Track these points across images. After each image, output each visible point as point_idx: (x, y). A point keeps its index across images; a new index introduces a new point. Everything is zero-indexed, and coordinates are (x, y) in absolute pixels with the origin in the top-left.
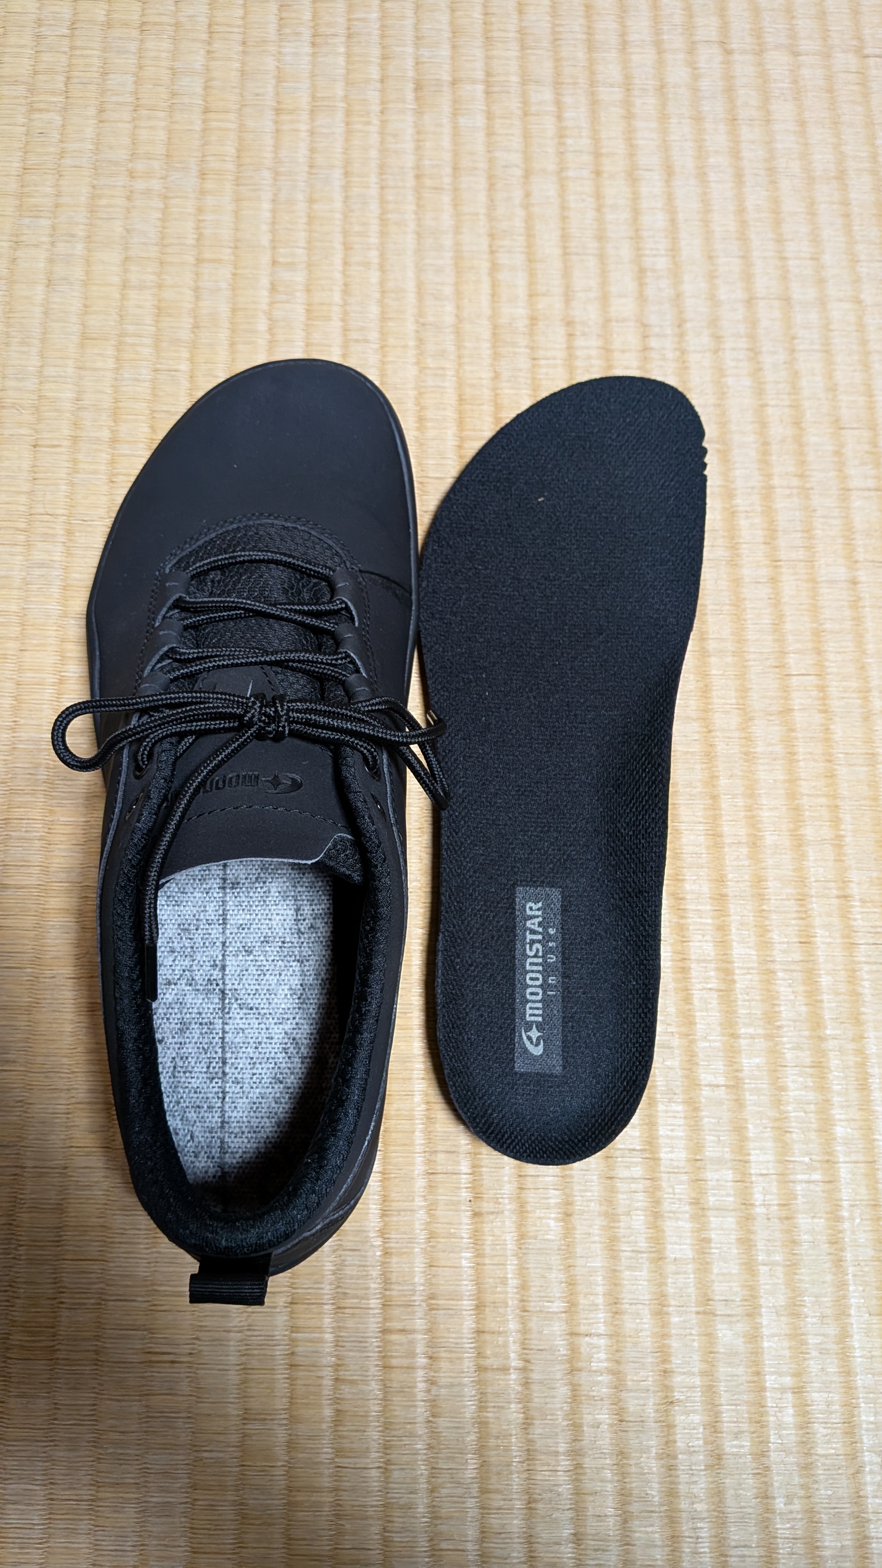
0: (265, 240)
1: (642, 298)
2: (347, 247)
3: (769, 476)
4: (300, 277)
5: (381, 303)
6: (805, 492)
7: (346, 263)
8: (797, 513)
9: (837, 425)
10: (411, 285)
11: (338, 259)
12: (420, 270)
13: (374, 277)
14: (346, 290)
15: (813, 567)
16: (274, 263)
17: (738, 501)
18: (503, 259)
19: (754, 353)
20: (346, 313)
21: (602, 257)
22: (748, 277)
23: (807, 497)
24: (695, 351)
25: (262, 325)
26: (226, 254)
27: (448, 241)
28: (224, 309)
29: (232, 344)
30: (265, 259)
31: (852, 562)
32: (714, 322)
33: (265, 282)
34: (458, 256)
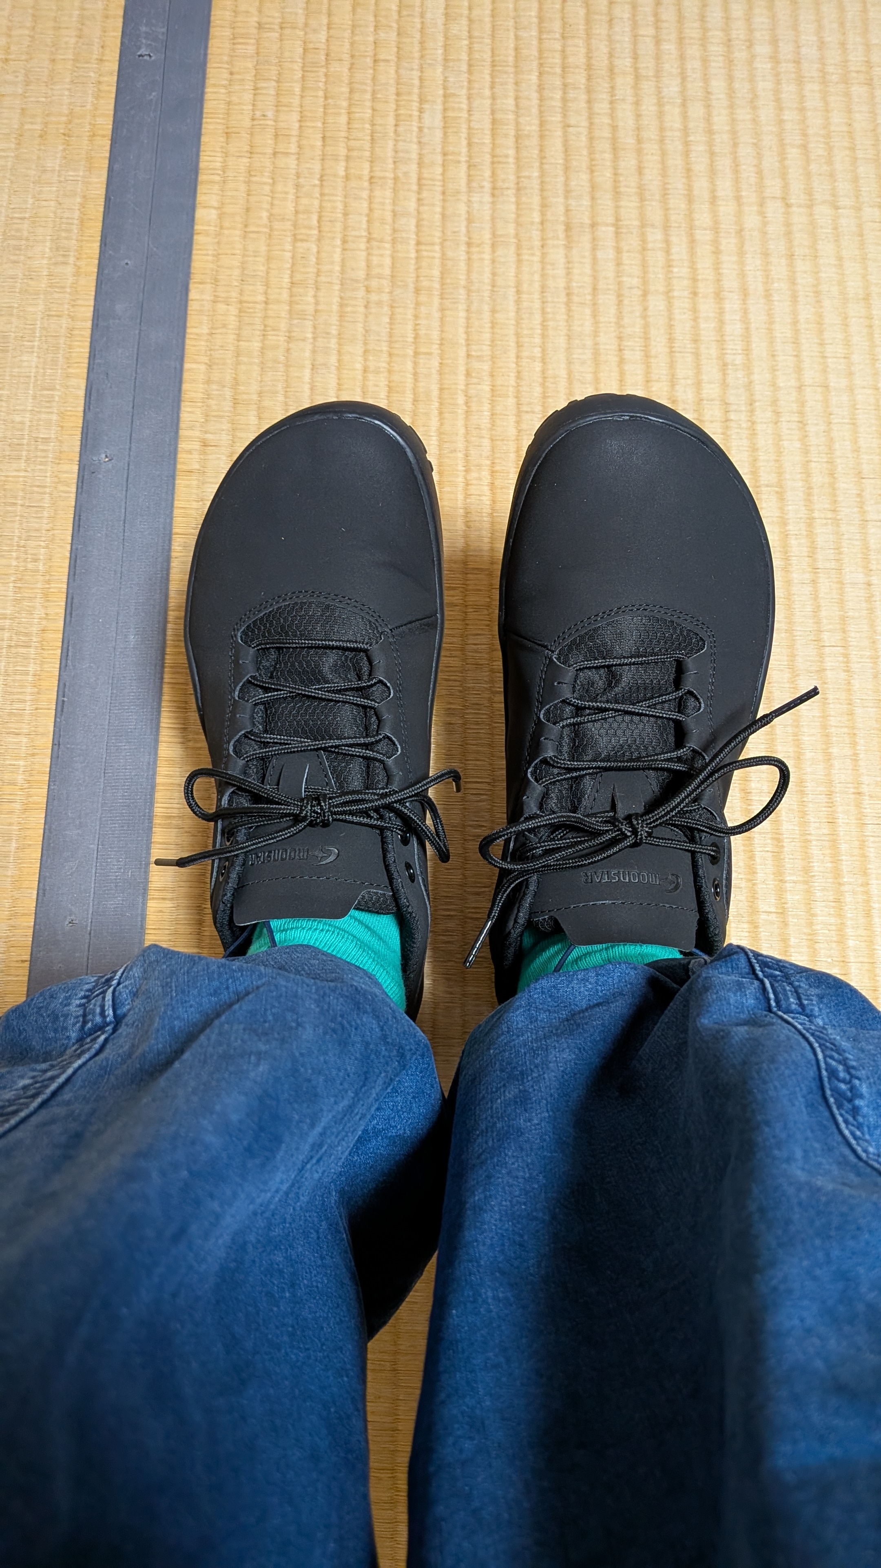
0: (462, 339)
1: (724, 385)
2: (519, 345)
3: (812, 511)
4: (486, 367)
5: (543, 385)
6: (836, 522)
7: (518, 357)
8: (831, 536)
9: (860, 476)
10: (563, 373)
11: (512, 354)
12: (569, 363)
13: (538, 366)
14: (519, 376)
15: (841, 574)
16: (468, 356)
17: (790, 527)
18: (627, 354)
19: (802, 424)
20: (518, 392)
21: (697, 355)
22: (799, 370)
23: (838, 526)
24: (761, 423)
25: (461, 400)
26: (435, 349)
27: (589, 343)
28: (435, 388)
29: (441, 413)
30: (462, 352)
31: (868, 571)
32: (775, 402)
33: (462, 369)
34: (596, 353)
